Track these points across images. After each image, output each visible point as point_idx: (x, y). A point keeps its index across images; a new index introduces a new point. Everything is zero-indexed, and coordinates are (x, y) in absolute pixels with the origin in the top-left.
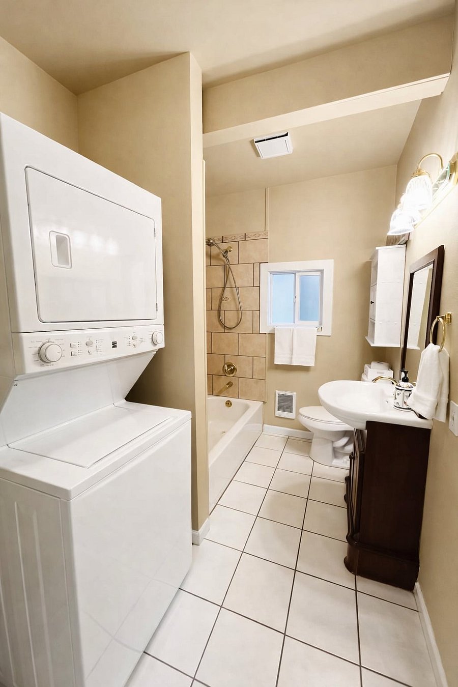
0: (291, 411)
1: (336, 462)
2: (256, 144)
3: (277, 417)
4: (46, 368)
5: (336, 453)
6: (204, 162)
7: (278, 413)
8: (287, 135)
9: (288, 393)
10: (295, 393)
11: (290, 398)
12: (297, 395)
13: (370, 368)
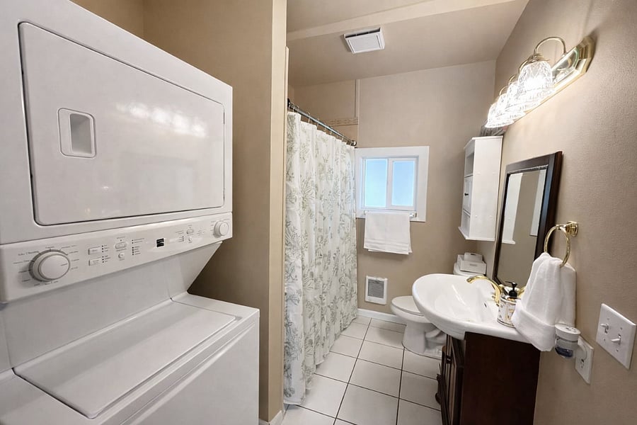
0: (382, 297)
1: (427, 353)
2: (347, 39)
3: (367, 302)
4: (42, 288)
5: (428, 344)
6: (288, 49)
7: (368, 298)
8: (379, 30)
9: (379, 279)
10: (386, 279)
11: (382, 284)
12: (388, 281)
13: (463, 260)
